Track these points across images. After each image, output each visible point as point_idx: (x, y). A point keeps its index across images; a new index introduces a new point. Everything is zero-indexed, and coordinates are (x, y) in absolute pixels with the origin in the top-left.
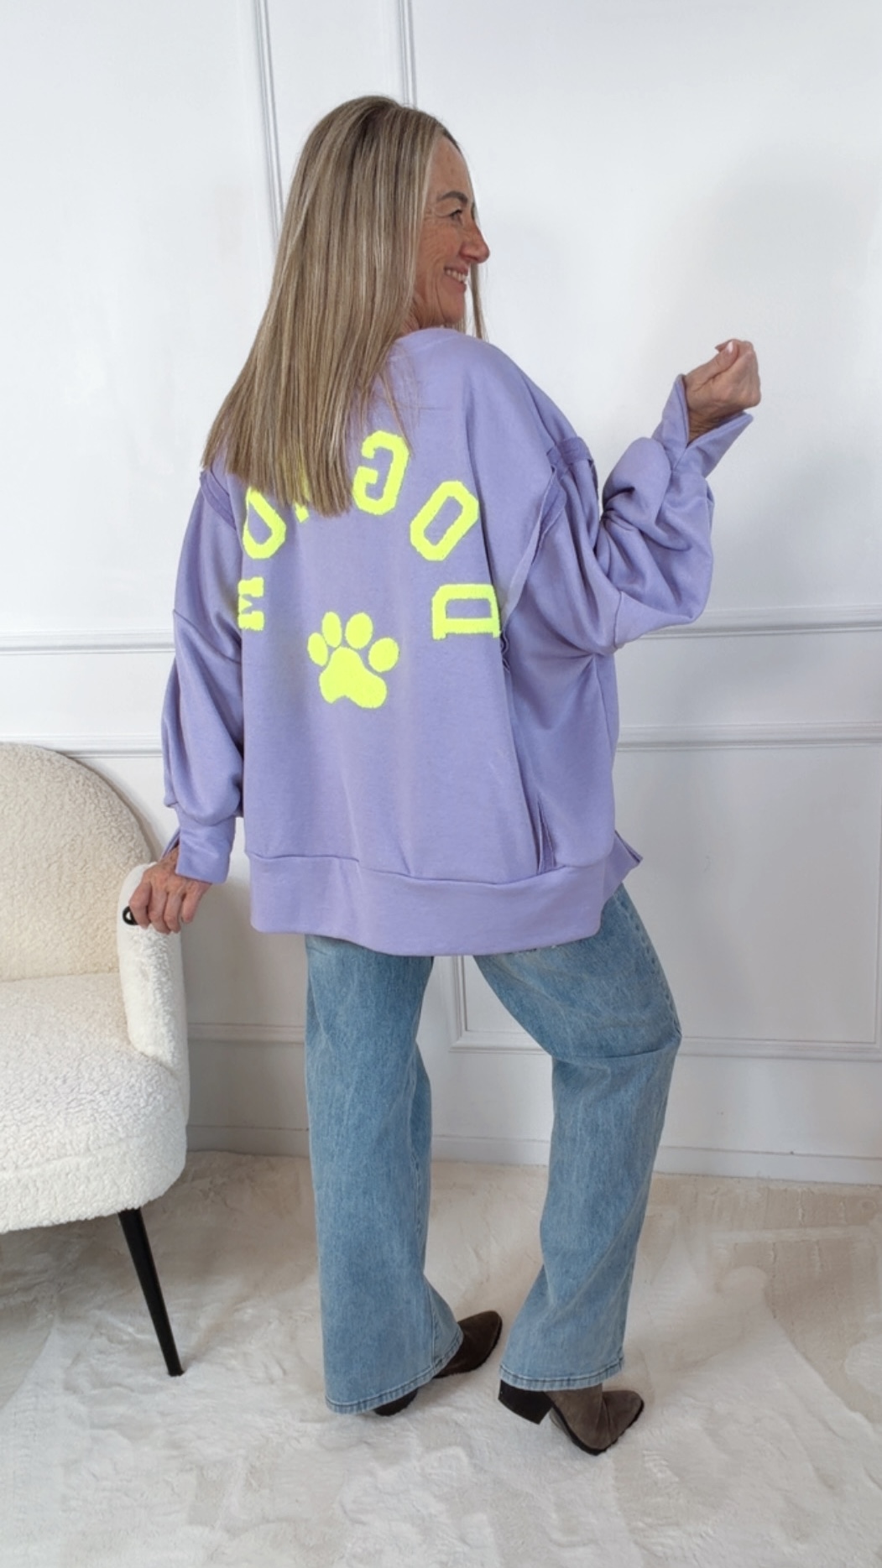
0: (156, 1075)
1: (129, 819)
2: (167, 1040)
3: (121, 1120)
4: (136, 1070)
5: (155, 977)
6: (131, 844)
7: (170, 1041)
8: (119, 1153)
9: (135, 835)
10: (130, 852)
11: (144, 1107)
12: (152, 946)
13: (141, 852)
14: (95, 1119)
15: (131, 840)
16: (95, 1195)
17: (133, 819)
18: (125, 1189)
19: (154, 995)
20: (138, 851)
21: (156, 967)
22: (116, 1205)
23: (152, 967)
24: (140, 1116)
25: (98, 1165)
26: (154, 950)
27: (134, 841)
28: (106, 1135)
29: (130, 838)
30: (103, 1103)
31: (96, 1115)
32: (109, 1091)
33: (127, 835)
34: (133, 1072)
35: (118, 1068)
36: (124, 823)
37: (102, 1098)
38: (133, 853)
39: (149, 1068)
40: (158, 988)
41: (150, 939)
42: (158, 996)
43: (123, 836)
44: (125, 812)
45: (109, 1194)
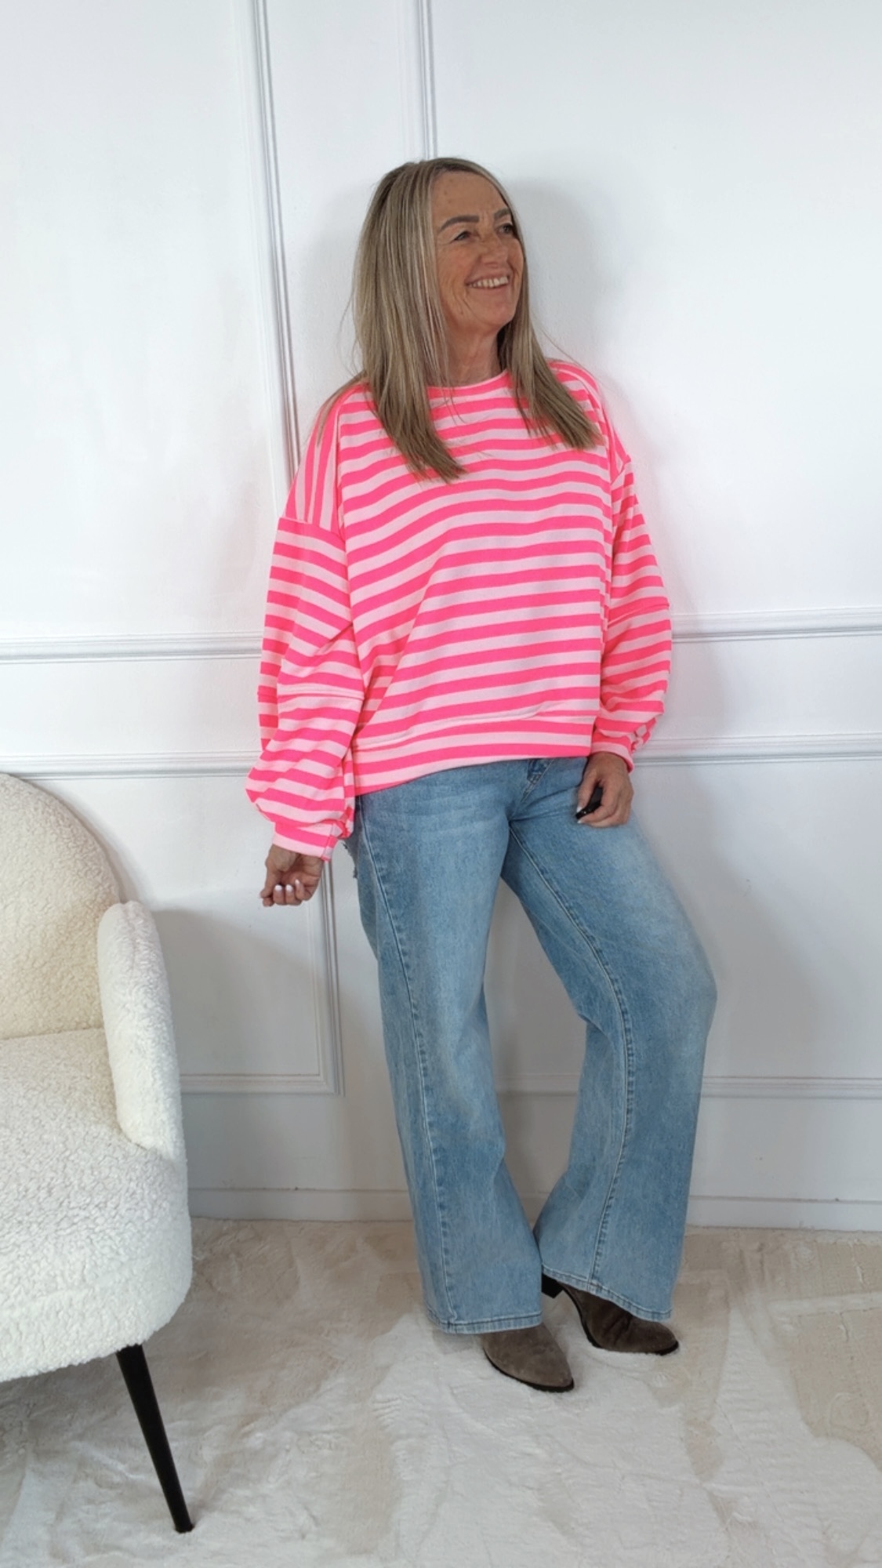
0: (158, 1175)
1: (95, 849)
2: (168, 1129)
3: (123, 1239)
4: (135, 1170)
5: (152, 1053)
6: (99, 879)
7: (172, 1129)
8: (120, 1282)
9: (102, 868)
10: (96, 888)
11: (149, 1220)
12: (149, 1015)
13: (109, 887)
14: (91, 1240)
15: (98, 874)
16: (91, 1334)
17: (99, 850)
18: (127, 1323)
19: (153, 1076)
20: (106, 886)
21: (154, 1041)
22: (116, 1343)
23: (149, 1042)
24: (144, 1233)
25: (95, 1298)
26: (150, 1021)
27: (102, 874)
28: (106, 1261)
29: (97, 872)
30: (100, 1221)
31: (93, 1236)
32: (106, 1203)
33: (94, 867)
34: (132, 1174)
35: (114, 1169)
36: (91, 855)
37: (98, 1214)
38: (101, 888)
39: (149, 1165)
40: (158, 1067)
41: (145, 1006)
42: (158, 1076)
43: (90, 869)
44: (90, 842)
45: (108, 1331)
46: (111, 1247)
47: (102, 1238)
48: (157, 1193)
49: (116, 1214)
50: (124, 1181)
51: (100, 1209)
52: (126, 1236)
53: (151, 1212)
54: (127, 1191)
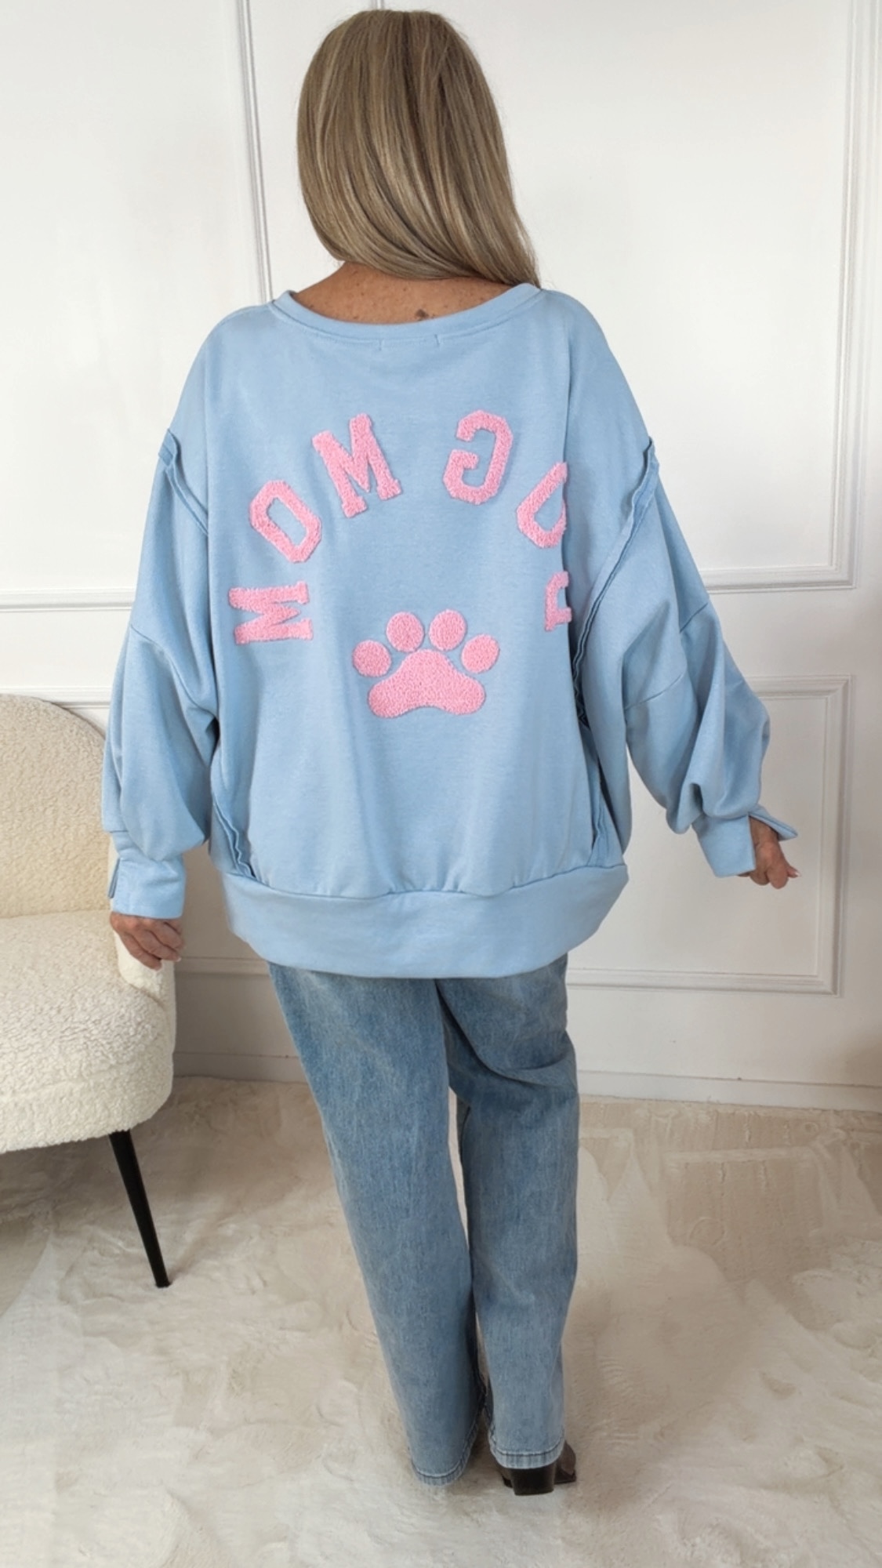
0: (144, 1005)
3: (112, 1047)
4: (126, 1001)
8: (110, 1079)
11: (133, 1036)
14: (87, 1047)
16: (88, 1118)
22: (107, 1127)
24: (129, 1044)
25: (90, 1090)
28: (98, 1062)
30: (95, 1032)
31: (88, 1043)
32: (100, 1021)
34: (123, 1003)
35: (109, 999)
37: (94, 1027)
45: (100, 1117)
46: (102, 1052)
47: (96, 1045)
48: (141, 1017)
49: (109, 1028)
50: (117, 1007)
51: (96, 1025)
52: (115, 1045)
53: (136, 1030)
54: (118, 1013)
